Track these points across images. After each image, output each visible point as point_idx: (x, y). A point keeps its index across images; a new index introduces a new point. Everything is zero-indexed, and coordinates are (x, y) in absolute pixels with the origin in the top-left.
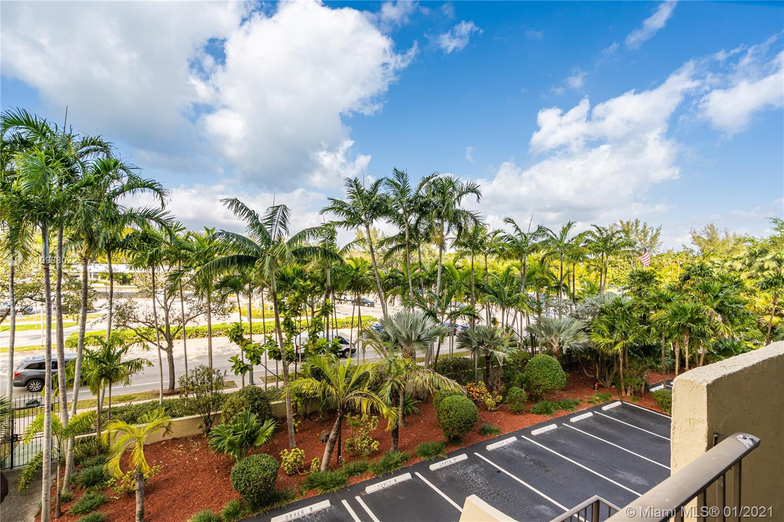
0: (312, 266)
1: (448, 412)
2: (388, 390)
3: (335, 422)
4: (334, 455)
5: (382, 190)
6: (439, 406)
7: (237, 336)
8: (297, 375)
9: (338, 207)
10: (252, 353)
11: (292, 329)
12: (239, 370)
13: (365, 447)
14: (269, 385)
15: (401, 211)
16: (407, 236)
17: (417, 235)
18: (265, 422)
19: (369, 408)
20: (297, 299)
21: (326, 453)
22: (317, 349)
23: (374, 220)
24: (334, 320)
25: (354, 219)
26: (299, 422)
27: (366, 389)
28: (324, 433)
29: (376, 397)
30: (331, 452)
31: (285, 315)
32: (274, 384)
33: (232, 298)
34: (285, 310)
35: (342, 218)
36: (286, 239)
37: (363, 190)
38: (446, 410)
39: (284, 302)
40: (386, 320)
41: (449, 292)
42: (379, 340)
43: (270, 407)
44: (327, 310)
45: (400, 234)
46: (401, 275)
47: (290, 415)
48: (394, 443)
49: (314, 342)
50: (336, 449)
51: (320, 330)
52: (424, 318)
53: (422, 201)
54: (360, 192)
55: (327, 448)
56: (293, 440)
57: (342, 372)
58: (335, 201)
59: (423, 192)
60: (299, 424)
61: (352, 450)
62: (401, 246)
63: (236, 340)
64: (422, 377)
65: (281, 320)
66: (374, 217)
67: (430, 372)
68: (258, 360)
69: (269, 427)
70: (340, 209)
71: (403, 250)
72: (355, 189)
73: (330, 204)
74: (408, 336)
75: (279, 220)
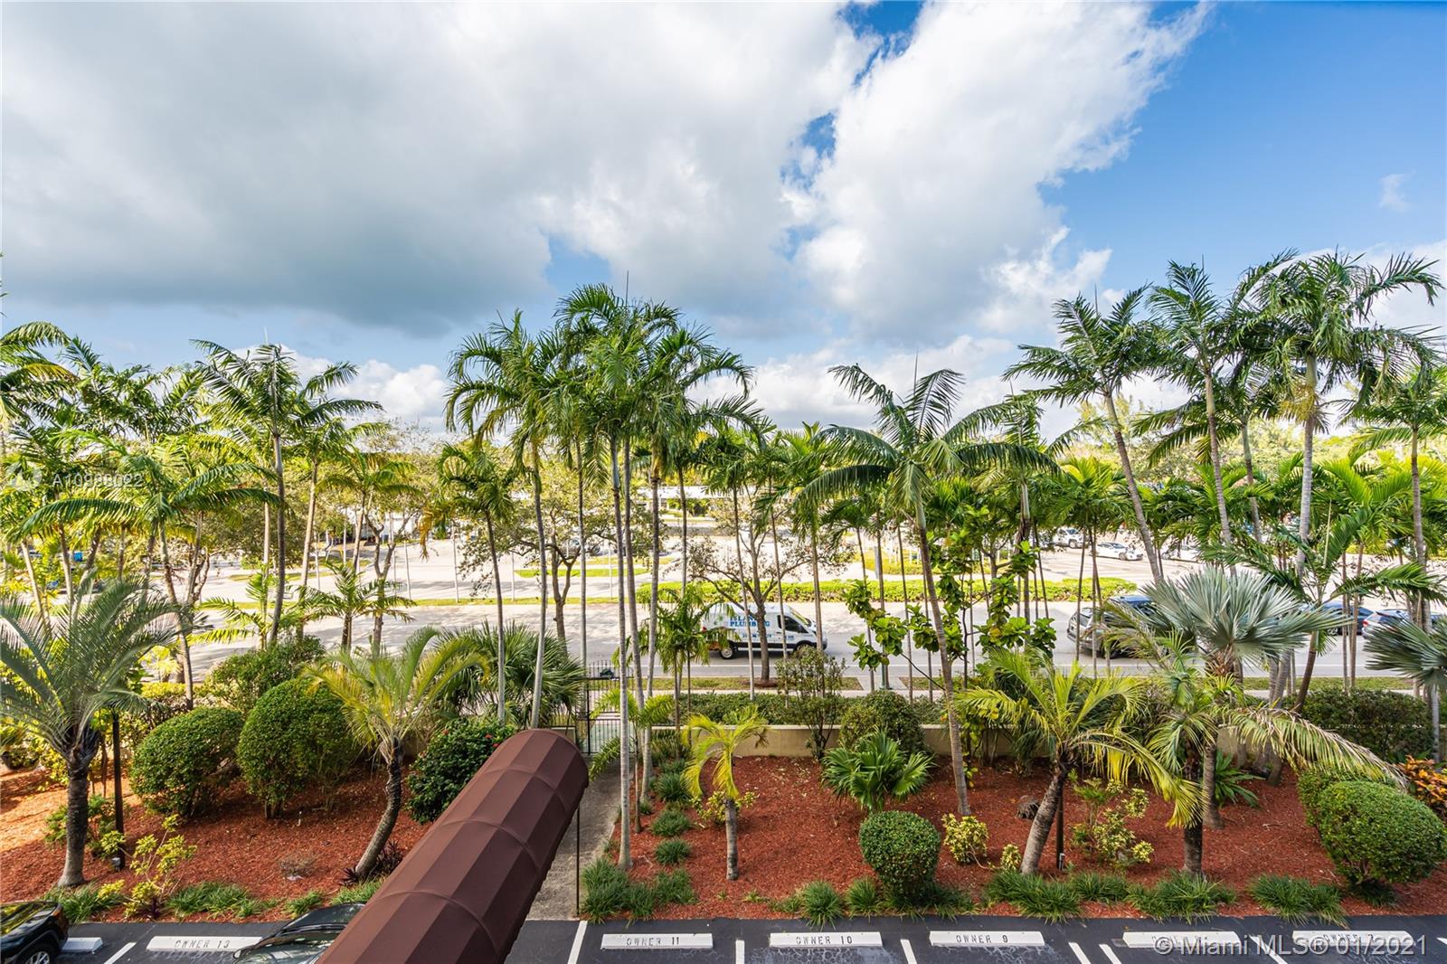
0: (991, 477)
1: (1346, 819)
2: (1171, 739)
3: (1049, 784)
4: (1050, 849)
5: (1141, 314)
6: (1317, 799)
7: (860, 603)
8: (968, 682)
9: (1042, 360)
10: (887, 634)
11: (957, 596)
12: (866, 660)
13: (1119, 849)
14: (917, 693)
15: (1192, 353)
16: (1210, 407)
17: (1237, 402)
18: (912, 756)
19: (1126, 770)
20: (963, 541)
21: (1031, 842)
22: (1006, 637)
23: (1124, 379)
24: (1039, 584)
25: (1076, 381)
26: (976, 770)
27: (1117, 731)
28: (1026, 803)
29: (1144, 751)
30: (1042, 839)
31: (943, 570)
32: (926, 693)
33: (850, 537)
34: (942, 562)
35: (1051, 382)
36: (941, 431)
37: (1095, 321)
38: (1337, 812)
39: (939, 547)
40: (1163, 589)
41: (1338, 531)
42: (1147, 631)
43: (920, 735)
44: (1022, 564)
45: (1191, 404)
46: (1196, 493)
47: (957, 755)
48: (1192, 857)
49: (1000, 623)
50: (1053, 838)
51: (1011, 601)
52: (1264, 590)
53: (1249, 323)
54: (1089, 326)
55: (1034, 832)
56: (965, 800)
57: (1061, 692)
58: (1034, 351)
59: (1252, 302)
60: (974, 773)
61: (1088, 848)
62: (1195, 430)
63: (858, 611)
64: (1265, 726)
65: (936, 579)
66: (1123, 371)
67: (1289, 718)
68: (896, 647)
69: (918, 767)
70: (1045, 365)
71: (1196, 440)
72: (1077, 320)
73: (1023, 357)
74: (1220, 627)
75: (930, 398)
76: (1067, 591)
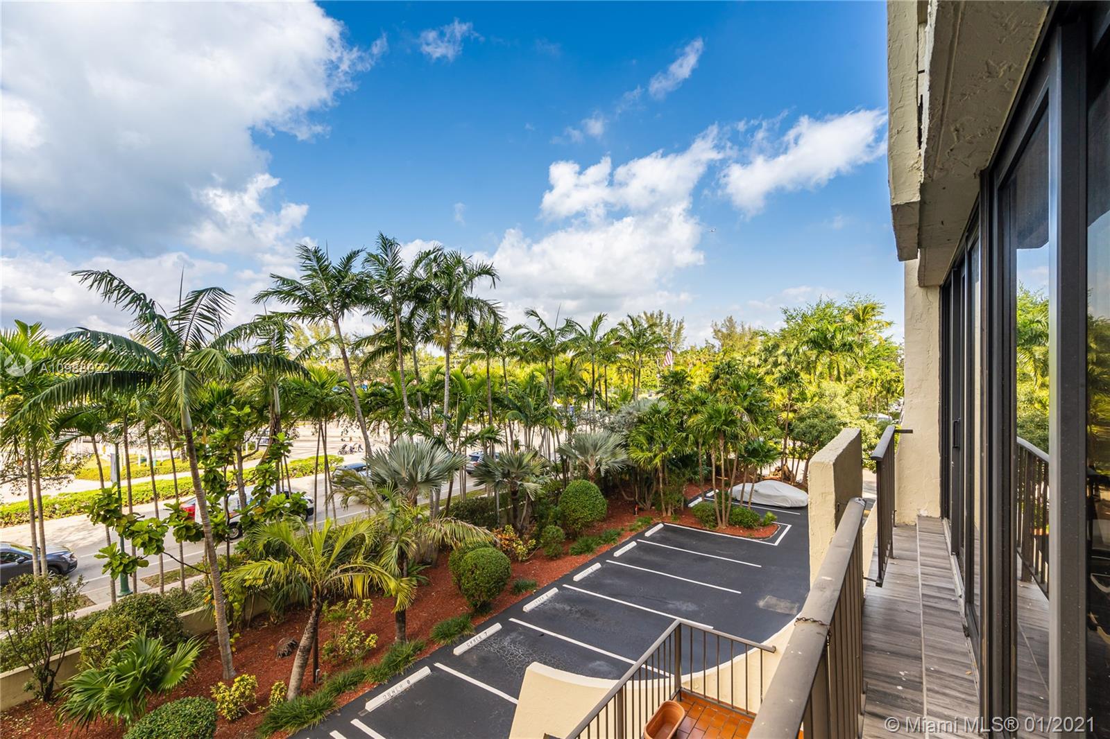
0: (250, 384)
1: (473, 573)
2: (394, 555)
3: (308, 618)
4: (310, 669)
5: (357, 267)
6: (459, 567)
7: (108, 511)
8: (232, 563)
9: (288, 290)
10: (147, 535)
11: (221, 486)
12: (121, 568)
13: (357, 647)
14: (167, 588)
15: (388, 298)
16: (398, 335)
17: (410, 333)
18: (179, 646)
19: (366, 586)
20: (227, 438)
21: (295, 670)
22: (268, 513)
23: (346, 311)
24: (284, 467)
25: (313, 308)
26: (237, 635)
27: (360, 559)
28: (284, 644)
29: (378, 568)
30: (303, 666)
31: (207, 465)
32: (178, 584)
33: (78, 447)
34: (206, 457)
35: (293, 307)
36: (209, 339)
37: (328, 266)
38: (470, 570)
39: (202, 446)
40: (373, 460)
41: (461, 410)
42: (371, 486)
43: (178, 624)
44: (277, 451)
45: (386, 331)
46: (388, 391)
47: (221, 627)
48: (400, 631)
49: (263, 502)
50: (311, 661)
51: (272, 483)
52: (432, 448)
53: (419, 283)
54: (324, 270)
55: (297, 662)
56: (231, 665)
57: (318, 540)
58: (284, 281)
59: (421, 272)
60: (236, 639)
61: (334, 657)
62: (387, 349)
63: (104, 520)
64: (441, 529)
65: (201, 473)
66: (345, 306)
67: (451, 522)
68: (158, 546)
69: (188, 654)
70: (289, 294)
71: (387, 356)
72: (314, 263)
73: (272, 285)
74: (411, 476)
75: (198, 311)
76: (295, 469)
